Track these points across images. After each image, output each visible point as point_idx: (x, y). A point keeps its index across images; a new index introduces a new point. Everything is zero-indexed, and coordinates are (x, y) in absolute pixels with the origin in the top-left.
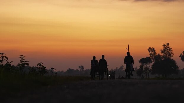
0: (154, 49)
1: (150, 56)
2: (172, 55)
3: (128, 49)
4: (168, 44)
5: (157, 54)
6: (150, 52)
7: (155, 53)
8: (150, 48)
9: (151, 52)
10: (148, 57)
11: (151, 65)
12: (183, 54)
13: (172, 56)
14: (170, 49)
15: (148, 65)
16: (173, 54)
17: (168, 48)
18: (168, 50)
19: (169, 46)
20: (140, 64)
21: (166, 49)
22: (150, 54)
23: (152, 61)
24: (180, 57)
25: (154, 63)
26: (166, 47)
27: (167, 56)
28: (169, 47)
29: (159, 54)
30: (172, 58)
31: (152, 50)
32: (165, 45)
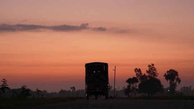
0: (140, 69)
1: (137, 76)
2: (157, 75)
3: (115, 71)
4: (153, 65)
5: (143, 74)
6: (136, 72)
7: (141, 73)
8: (136, 69)
10: (134, 77)
11: (138, 84)
12: (167, 74)
13: (157, 76)
14: (155, 70)
15: (135, 85)
16: (158, 74)
17: (153, 69)
18: (153, 70)
19: (154, 67)
20: (128, 84)
21: (151, 69)
22: (137, 75)
23: (139, 80)
24: (164, 76)
25: (140, 82)
26: (151, 67)
27: (153, 76)
28: (153, 68)
29: (145, 74)
30: (157, 78)
31: (138, 71)
32: (151, 66)
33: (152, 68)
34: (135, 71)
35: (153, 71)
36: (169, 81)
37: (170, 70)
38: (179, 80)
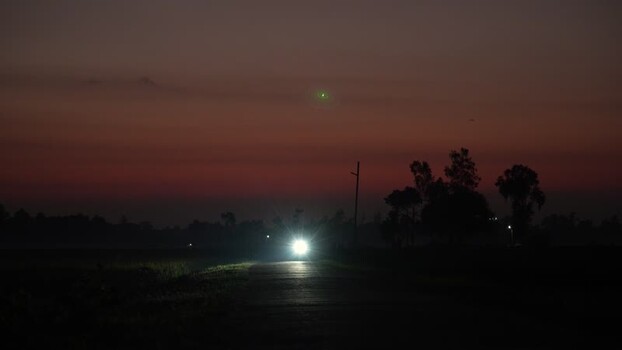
0: (425, 164)
1: (417, 183)
2: (477, 181)
3: (358, 175)
4: (465, 152)
5: (436, 179)
6: (415, 174)
7: (429, 177)
8: (416, 163)
9: (418, 174)
10: (409, 186)
11: (419, 208)
12: (505, 178)
13: (477, 184)
14: (471, 166)
15: (411, 210)
16: (480, 179)
17: (465, 163)
18: (464, 167)
19: (469, 157)
20: (390, 208)
21: (460, 164)
22: (417, 180)
23: (422, 197)
24: (496, 184)
25: (426, 203)
26: (459, 159)
27: (464, 184)
28: (467, 160)
29: (440, 178)
30: (476, 190)
31: (421, 168)
32: (459, 155)
33: (463, 160)
34: (413, 170)
35: (466, 170)
36: (509, 199)
37: (515, 167)
38: (540, 198)
